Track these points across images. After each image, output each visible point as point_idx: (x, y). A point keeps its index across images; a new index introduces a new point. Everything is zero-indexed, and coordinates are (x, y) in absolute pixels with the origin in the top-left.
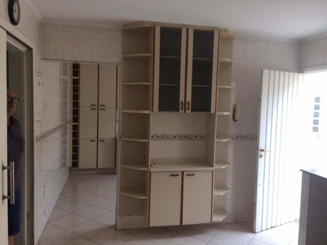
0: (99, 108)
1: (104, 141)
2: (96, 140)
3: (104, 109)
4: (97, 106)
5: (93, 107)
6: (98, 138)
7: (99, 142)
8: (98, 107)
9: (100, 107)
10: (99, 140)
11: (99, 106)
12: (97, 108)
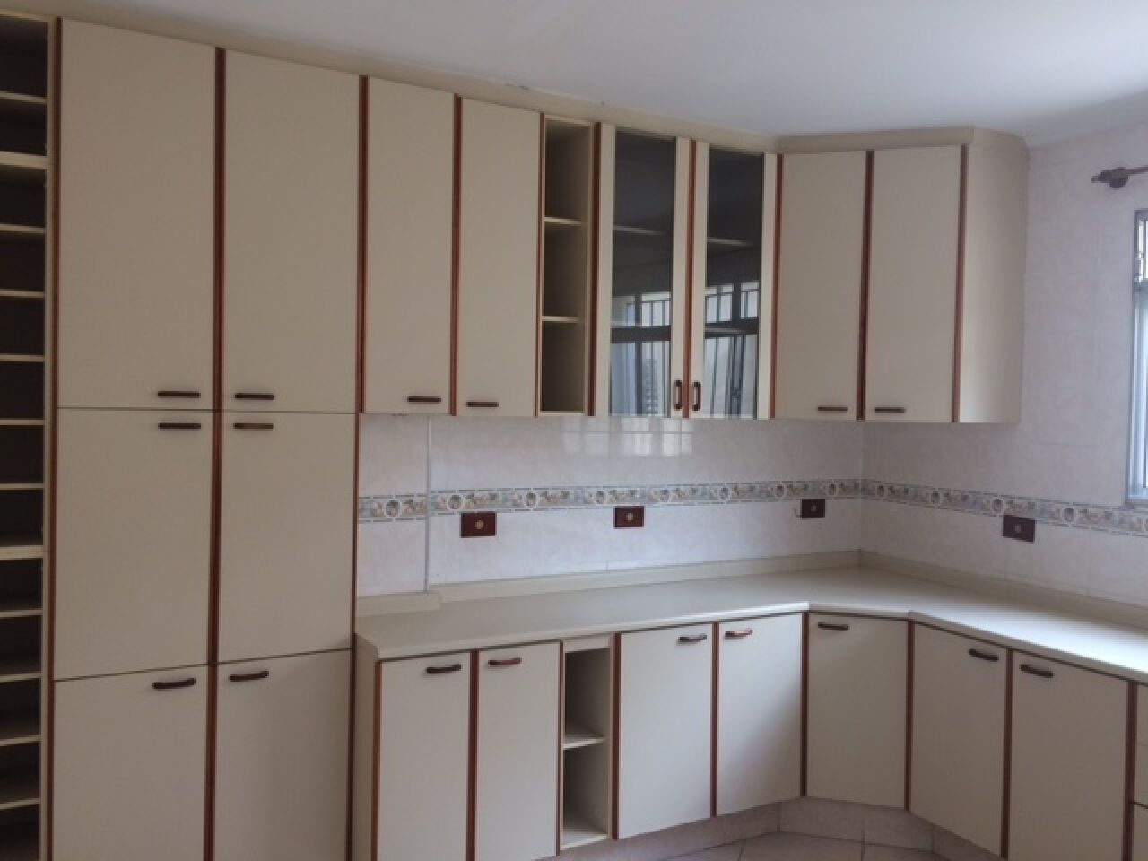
0: (229, 419)
1: (264, 675)
2: (201, 675)
3: (269, 426)
4: (207, 401)
5: (178, 410)
6: (213, 662)
7: (225, 690)
8: (218, 409)
9: (234, 411)
10: (223, 673)
11: (229, 403)
12: (207, 420)
